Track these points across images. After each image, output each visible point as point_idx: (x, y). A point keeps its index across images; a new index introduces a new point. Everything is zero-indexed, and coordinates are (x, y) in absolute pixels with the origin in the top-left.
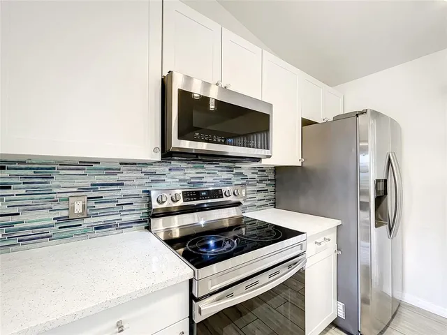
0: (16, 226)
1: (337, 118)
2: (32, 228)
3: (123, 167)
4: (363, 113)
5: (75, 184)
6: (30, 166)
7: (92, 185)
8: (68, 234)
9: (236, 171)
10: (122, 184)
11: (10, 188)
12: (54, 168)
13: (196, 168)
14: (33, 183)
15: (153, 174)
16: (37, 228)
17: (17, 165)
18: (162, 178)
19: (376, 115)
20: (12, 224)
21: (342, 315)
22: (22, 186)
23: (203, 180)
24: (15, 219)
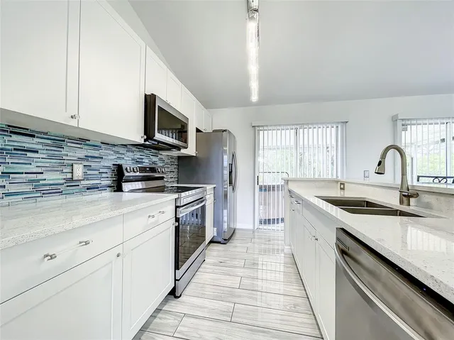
0: (41, 182)
1: (214, 131)
2: (51, 185)
3: (103, 146)
4: (225, 131)
5: (77, 155)
6: (49, 137)
7: (86, 156)
8: (71, 192)
9: (160, 156)
10: (102, 158)
11: (37, 152)
12: (64, 141)
13: (140, 151)
14: (52, 150)
15: (118, 153)
16: (53, 185)
17: (42, 136)
18: (123, 156)
19: (229, 132)
20: (38, 181)
21: (215, 234)
22: (45, 152)
23: (143, 161)
24: (40, 177)
